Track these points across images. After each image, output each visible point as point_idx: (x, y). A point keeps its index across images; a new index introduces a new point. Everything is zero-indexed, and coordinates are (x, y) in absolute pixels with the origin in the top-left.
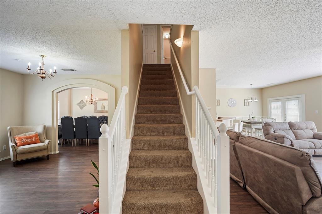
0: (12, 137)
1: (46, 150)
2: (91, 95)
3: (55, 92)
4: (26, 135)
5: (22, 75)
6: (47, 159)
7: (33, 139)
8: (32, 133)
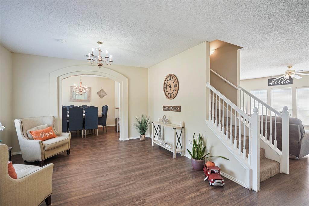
0: (24, 132)
2: (81, 82)
3: (60, 78)
4: (38, 129)
5: (12, 52)
6: (68, 154)
7: (51, 133)
8: (45, 126)
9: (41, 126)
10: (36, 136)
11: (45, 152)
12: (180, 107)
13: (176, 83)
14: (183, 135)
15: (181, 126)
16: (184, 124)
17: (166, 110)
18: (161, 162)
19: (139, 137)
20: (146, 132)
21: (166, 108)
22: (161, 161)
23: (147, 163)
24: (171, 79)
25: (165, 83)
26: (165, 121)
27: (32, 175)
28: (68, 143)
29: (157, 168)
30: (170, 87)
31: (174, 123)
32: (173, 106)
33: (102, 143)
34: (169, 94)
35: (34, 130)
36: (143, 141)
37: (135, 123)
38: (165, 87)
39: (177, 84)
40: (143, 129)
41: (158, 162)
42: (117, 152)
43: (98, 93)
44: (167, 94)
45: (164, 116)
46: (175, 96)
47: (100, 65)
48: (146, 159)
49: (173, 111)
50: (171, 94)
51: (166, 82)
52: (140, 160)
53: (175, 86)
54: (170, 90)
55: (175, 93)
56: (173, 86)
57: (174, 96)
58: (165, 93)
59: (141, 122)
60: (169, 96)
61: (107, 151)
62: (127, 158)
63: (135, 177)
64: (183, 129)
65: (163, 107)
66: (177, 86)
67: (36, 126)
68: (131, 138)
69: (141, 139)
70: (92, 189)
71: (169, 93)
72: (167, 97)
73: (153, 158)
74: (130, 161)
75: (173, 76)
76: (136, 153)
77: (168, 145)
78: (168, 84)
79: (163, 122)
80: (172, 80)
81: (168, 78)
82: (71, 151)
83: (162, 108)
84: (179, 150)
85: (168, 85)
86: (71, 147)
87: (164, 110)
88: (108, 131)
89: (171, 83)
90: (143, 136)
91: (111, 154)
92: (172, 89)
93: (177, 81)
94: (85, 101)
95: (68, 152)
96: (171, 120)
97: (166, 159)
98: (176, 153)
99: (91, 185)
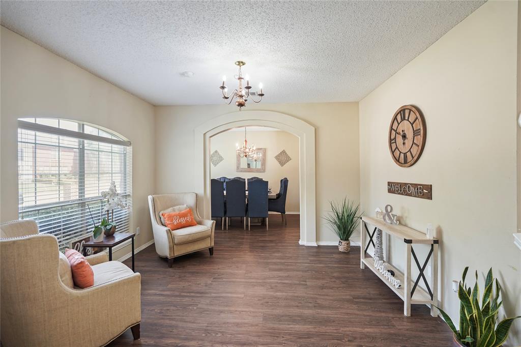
0: (156, 213)
1: (210, 238)
2: (246, 141)
3: (208, 135)
4: (174, 210)
5: (154, 106)
6: (211, 255)
7: (189, 219)
8: (183, 208)
9: (178, 207)
10: (168, 221)
11: (175, 246)
12: (429, 188)
13: (419, 125)
14: (436, 257)
15: (431, 236)
16: (440, 232)
17: (393, 192)
18: (365, 316)
19: (336, 244)
20: (352, 236)
21: (396, 188)
22: (365, 313)
23: (329, 308)
24: (406, 118)
25: (392, 129)
26: (390, 218)
27: (101, 288)
28: (210, 236)
29: (348, 329)
30: (404, 137)
31: (413, 226)
32: (411, 184)
33: (268, 245)
34: (402, 155)
35: (169, 211)
36: (343, 253)
37: (328, 215)
38: (393, 137)
39: (422, 128)
40: (345, 228)
41: (358, 315)
42: (282, 267)
43: (277, 158)
44: (397, 153)
45: (386, 207)
46: (415, 158)
47: (241, 105)
48: (331, 298)
49: (410, 195)
50: (405, 154)
51: (395, 127)
52: (317, 296)
53: (416, 133)
54: (404, 144)
55: (415, 150)
56: (410, 135)
57: (413, 157)
58: (393, 152)
59: (340, 215)
60: (402, 160)
61: (269, 261)
62: (295, 284)
63: (289, 337)
64: (436, 246)
65: (389, 185)
66: (422, 132)
67: (172, 207)
68: (322, 243)
69: (341, 249)
70: (204, 335)
71: (400, 152)
72: (397, 160)
73: (348, 301)
74: (296, 295)
75: (410, 110)
76: (318, 279)
77: (393, 278)
78: (400, 130)
79: (385, 220)
80: (408, 120)
81: (399, 118)
82: (215, 250)
83: (386, 187)
84: (420, 297)
85: (399, 134)
86: (214, 244)
87: (390, 191)
88: (287, 223)
89: (406, 126)
90: (344, 242)
91: (271, 270)
92: (409, 142)
93: (420, 120)
94: (258, 171)
95: (211, 250)
96: (406, 217)
97: (380, 312)
98: (412, 305)
99: (206, 325)
